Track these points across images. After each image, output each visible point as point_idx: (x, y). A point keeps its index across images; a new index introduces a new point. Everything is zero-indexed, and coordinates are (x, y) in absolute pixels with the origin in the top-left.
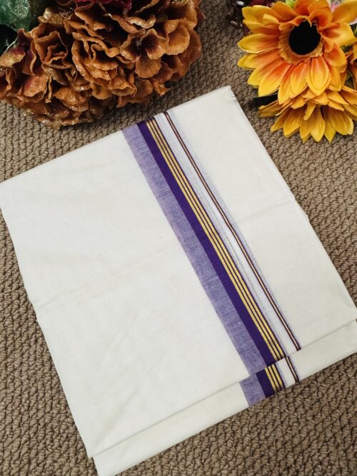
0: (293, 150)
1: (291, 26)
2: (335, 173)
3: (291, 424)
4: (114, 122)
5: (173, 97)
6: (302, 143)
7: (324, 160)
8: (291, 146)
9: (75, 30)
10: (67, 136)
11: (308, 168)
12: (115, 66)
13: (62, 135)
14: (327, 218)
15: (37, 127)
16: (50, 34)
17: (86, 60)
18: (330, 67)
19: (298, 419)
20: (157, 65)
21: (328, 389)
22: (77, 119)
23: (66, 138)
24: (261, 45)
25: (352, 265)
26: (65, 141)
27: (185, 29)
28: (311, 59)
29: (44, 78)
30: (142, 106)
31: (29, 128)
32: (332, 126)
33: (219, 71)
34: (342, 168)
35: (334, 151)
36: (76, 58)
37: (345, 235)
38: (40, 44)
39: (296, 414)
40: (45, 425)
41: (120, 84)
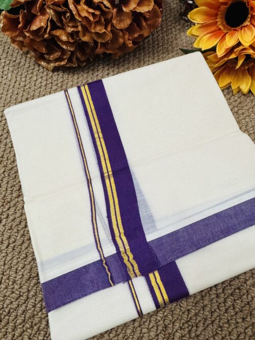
10: (57, 76)
12: (97, 13)
20: (128, 19)
22: (66, 60)
26: (55, 79)
28: (242, 27)
29: (47, 17)
31: (30, 68)
41: (100, 29)
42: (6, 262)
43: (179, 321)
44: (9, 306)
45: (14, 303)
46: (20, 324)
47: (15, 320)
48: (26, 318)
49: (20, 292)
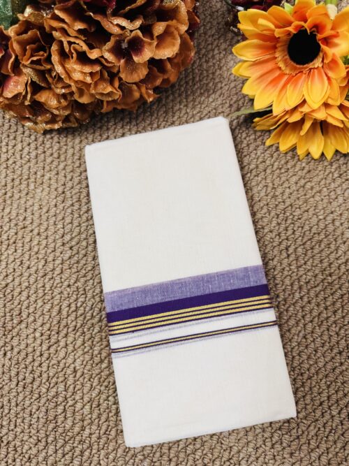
0: (289, 167)
1: (289, 33)
2: (332, 193)
3: (267, 460)
4: (101, 128)
5: (164, 105)
6: (299, 159)
7: (322, 179)
8: (287, 162)
9: (55, 29)
10: (51, 140)
11: (303, 187)
12: (98, 68)
13: (45, 139)
14: (321, 241)
15: (21, 130)
16: (29, 33)
17: (67, 60)
18: (329, 79)
19: (274, 456)
20: (143, 69)
21: (309, 426)
22: (60, 123)
23: (49, 142)
24: (259, 53)
25: (345, 294)
26: (48, 146)
27: (176, 33)
28: (311, 69)
29: (23, 79)
30: (130, 113)
31: (12, 131)
32: (331, 143)
33: (214, 79)
34: (340, 188)
35: (333, 170)
36: (55, 58)
37: (340, 262)
38: (19, 42)
39: (272, 450)
40: (8, 443)
41: (103, 87)
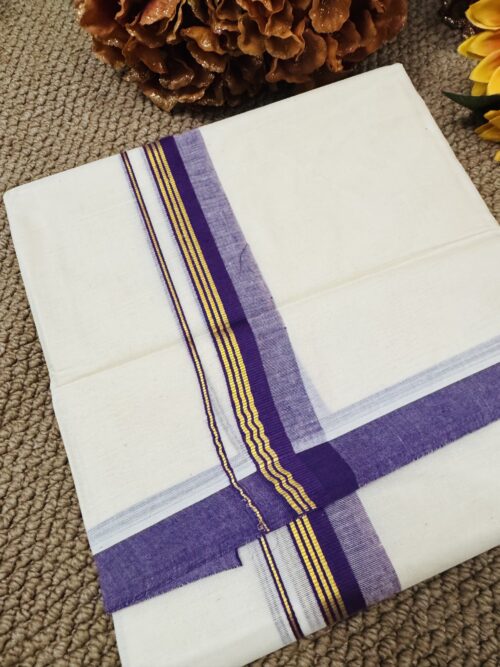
10: (180, 123)
15: (140, 106)
22: (203, 93)
23: (177, 125)
31: (127, 106)
41: (282, 31)
42: (62, 492)
43: (409, 652)
44: (64, 583)
45: (74, 578)
46: (83, 622)
47: (74, 613)
48: (97, 612)
49: (87, 556)
